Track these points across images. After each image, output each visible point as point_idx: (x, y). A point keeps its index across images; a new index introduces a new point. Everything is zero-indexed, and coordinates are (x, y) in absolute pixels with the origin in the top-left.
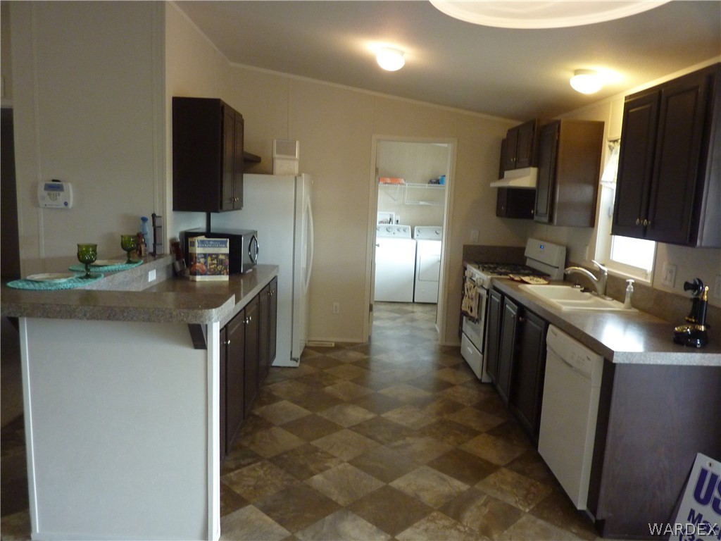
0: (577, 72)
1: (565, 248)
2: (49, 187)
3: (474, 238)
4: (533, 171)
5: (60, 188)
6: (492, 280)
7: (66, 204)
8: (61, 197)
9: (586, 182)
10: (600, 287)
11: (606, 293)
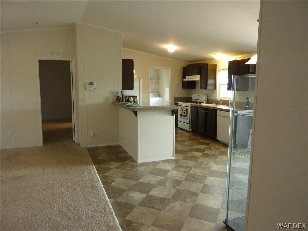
0: (215, 55)
1: (206, 96)
2: (90, 84)
3: (177, 95)
4: (199, 76)
5: (93, 84)
6: (191, 105)
7: (95, 89)
8: (94, 87)
9: (212, 79)
10: (221, 103)
11: (223, 104)
